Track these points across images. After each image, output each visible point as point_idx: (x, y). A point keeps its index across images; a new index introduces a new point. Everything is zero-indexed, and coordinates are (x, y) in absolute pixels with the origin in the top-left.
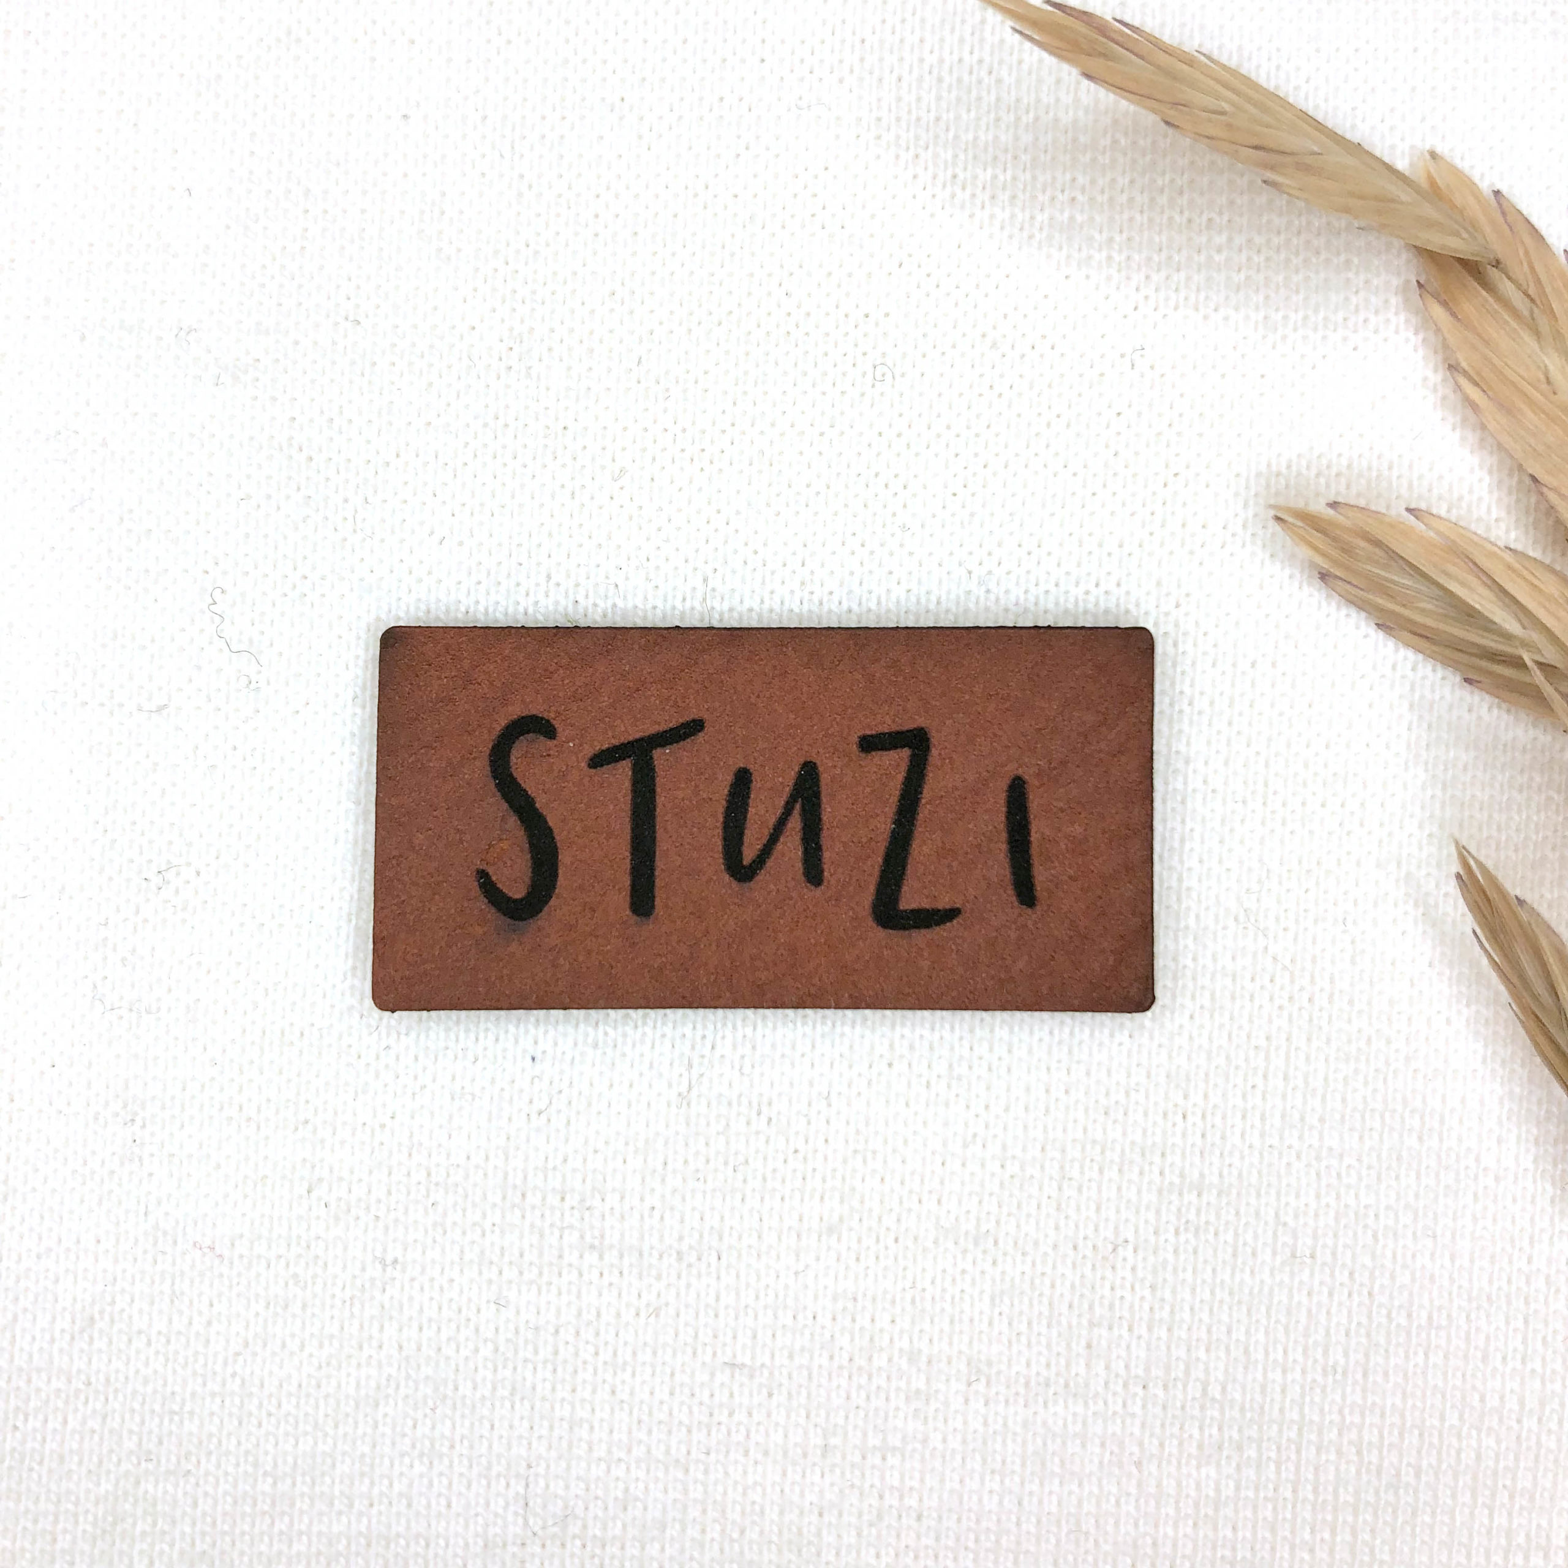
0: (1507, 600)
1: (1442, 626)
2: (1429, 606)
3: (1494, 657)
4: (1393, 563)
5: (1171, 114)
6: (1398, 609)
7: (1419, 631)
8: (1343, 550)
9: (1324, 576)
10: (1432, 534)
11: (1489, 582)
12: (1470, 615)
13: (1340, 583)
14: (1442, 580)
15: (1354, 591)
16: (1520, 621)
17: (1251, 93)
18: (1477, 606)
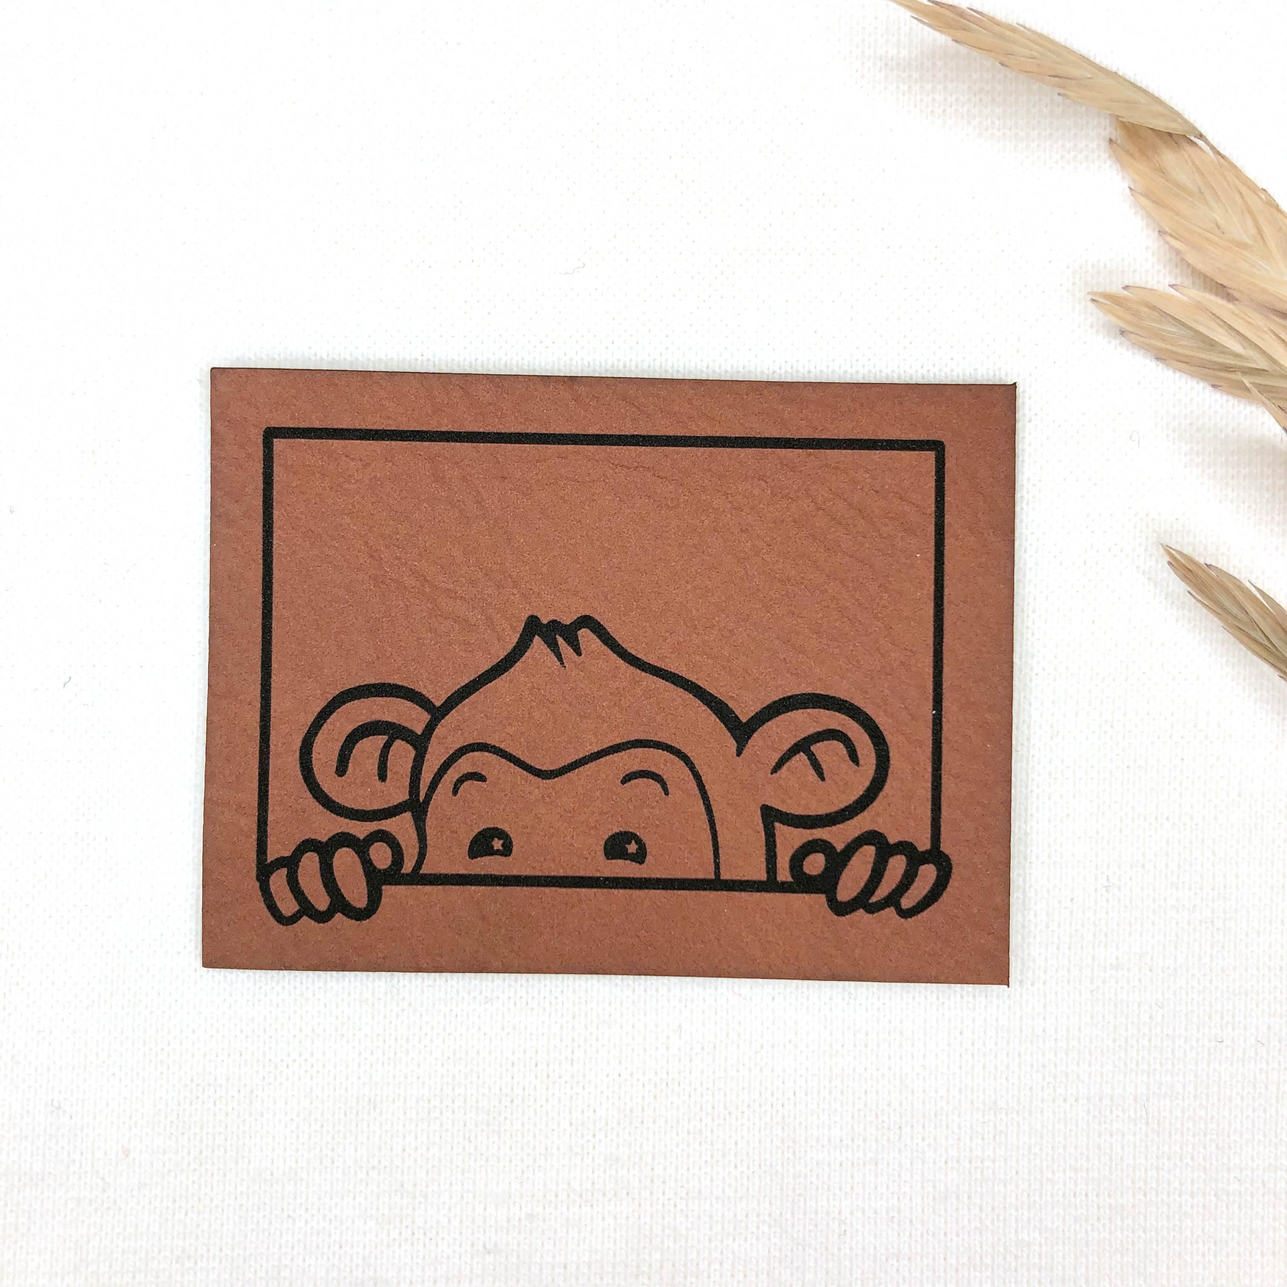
0: (1233, 333)
1: (1196, 354)
2: (1188, 343)
3: (1227, 368)
4: (1164, 319)
5: (1005, 59)
6: (1169, 347)
7: (1183, 359)
8: (1133, 314)
9: (1122, 332)
10: (1185, 298)
11: (1221, 323)
12: (1211, 344)
13: (1133, 336)
14: (1194, 325)
15: (1141, 339)
16: (1241, 344)
17: (1050, 46)
18: (1217, 339)
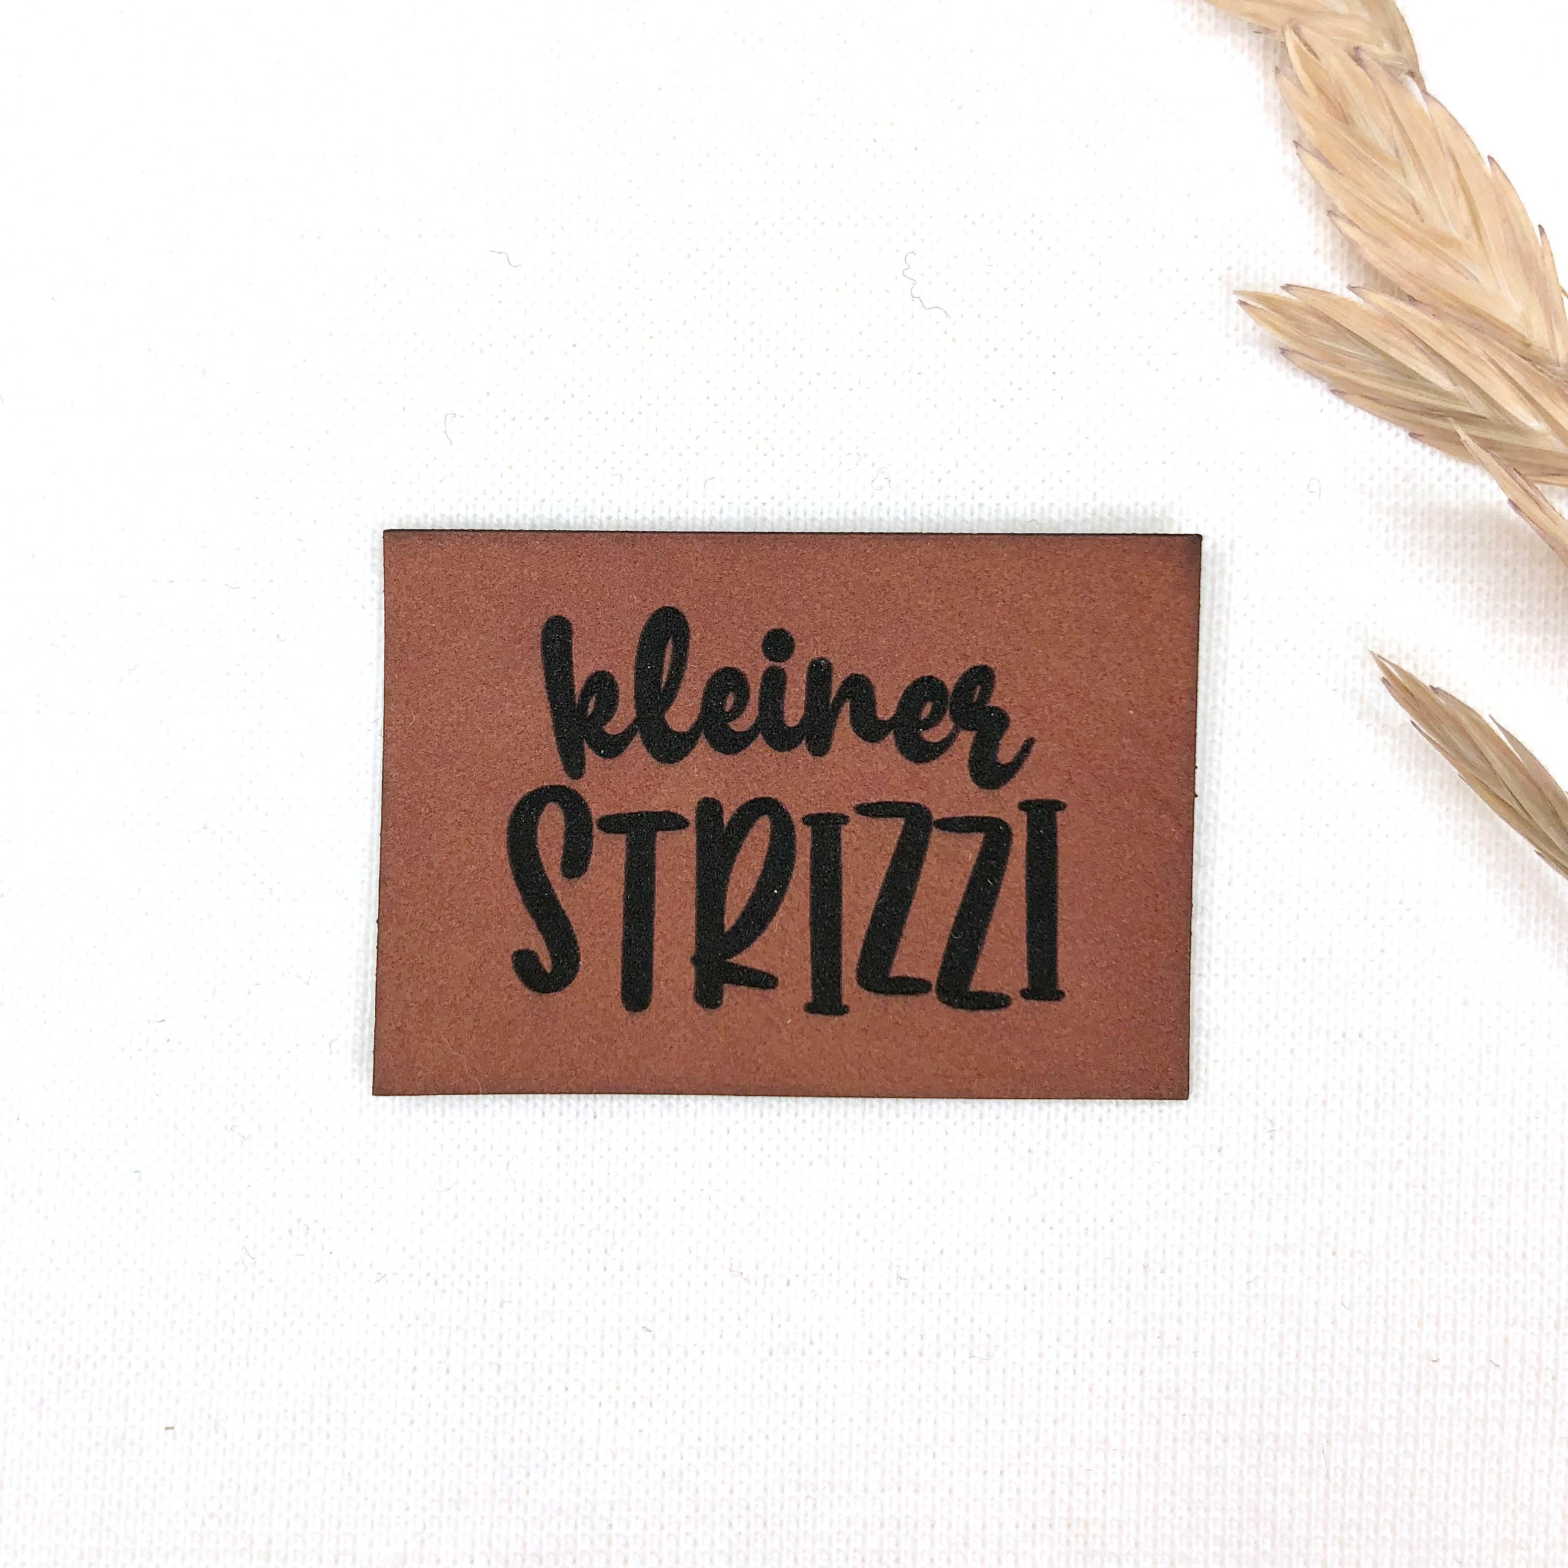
0: (1439, 362)
1: (1385, 388)
2: (1374, 372)
3: (1432, 411)
4: (1341, 335)
6: (1349, 376)
7: (1368, 394)
8: (1299, 327)
9: (1285, 352)
10: (1370, 306)
11: (1422, 346)
13: (1297, 356)
14: (1383, 347)
15: (1311, 362)
16: (1451, 379)
18: (1414, 368)
